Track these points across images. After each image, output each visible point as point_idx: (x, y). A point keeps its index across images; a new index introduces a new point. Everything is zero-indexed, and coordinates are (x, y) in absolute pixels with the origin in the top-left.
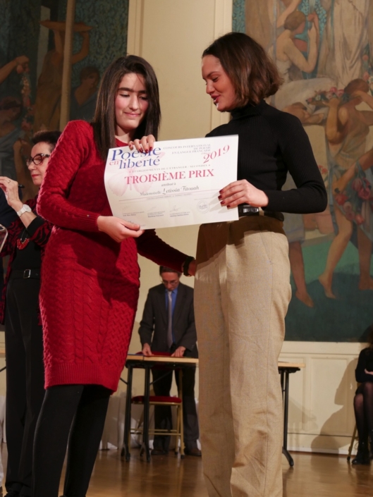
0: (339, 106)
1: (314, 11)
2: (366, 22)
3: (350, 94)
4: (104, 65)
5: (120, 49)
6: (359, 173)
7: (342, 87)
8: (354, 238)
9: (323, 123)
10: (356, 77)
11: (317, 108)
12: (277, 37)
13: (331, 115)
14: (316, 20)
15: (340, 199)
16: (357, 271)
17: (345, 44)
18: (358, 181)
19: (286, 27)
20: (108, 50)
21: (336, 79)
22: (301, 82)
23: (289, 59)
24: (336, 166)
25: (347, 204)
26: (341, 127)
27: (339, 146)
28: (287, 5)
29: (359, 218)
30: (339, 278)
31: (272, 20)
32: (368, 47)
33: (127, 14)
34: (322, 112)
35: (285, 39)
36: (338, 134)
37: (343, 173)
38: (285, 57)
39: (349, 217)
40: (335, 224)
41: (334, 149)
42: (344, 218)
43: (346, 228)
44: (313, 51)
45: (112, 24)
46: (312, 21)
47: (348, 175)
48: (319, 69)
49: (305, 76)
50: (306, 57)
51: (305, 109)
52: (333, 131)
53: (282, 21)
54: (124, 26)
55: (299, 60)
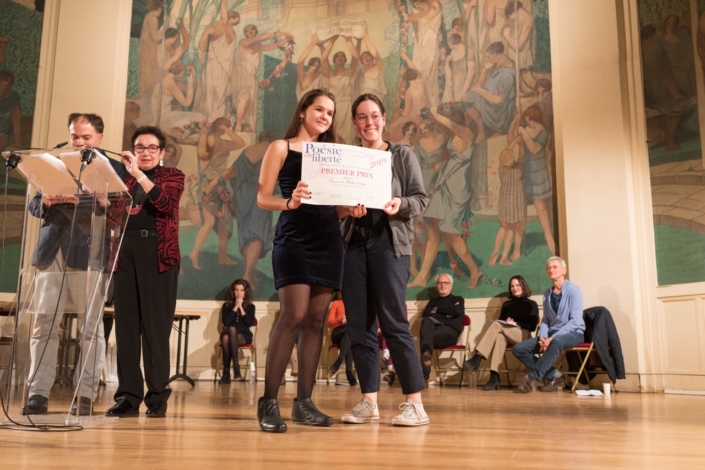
0: (209, 134)
1: (192, 63)
2: (230, 79)
3: (216, 127)
4: (18, 72)
5: (33, 62)
6: (222, 183)
7: (211, 121)
8: (216, 228)
9: (196, 144)
10: (221, 116)
11: (192, 133)
12: (164, 77)
13: (203, 140)
14: (193, 70)
15: (206, 199)
16: (217, 251)
17: (214, 92)
18: (220, 188)
19: (170, 71)
20: (22, 60)
21: (207, 115)
22: (181, 113)
23: (172, 95)
24: (205, 176)
25: (212, 204)
26: (209, 149)
27: (208, 162)
28: (172, 55)
29: (220, 214)
30: (205, 255)
31: (160, 64)
32: (230, 97)
33: (41, 35)
34: (195, 137)
35: (169, 79)
36: (207, 154)
37: (210, 181)
38: (169, 93)
39: (213, 213)
40: (202, 216)
41: (204, 164)
42: (209, 214)
43: (210, 220)
44: (190, 92)
45: (26, 40)
46: (190, 70)
47: (214, 183)
48: (195, 105)
49: (183, 108)
50: (185, 95)
51: (183, 132)
52: (203, 151)
53: (167, 66)
54: (38, 44)
55: (180, 97)
